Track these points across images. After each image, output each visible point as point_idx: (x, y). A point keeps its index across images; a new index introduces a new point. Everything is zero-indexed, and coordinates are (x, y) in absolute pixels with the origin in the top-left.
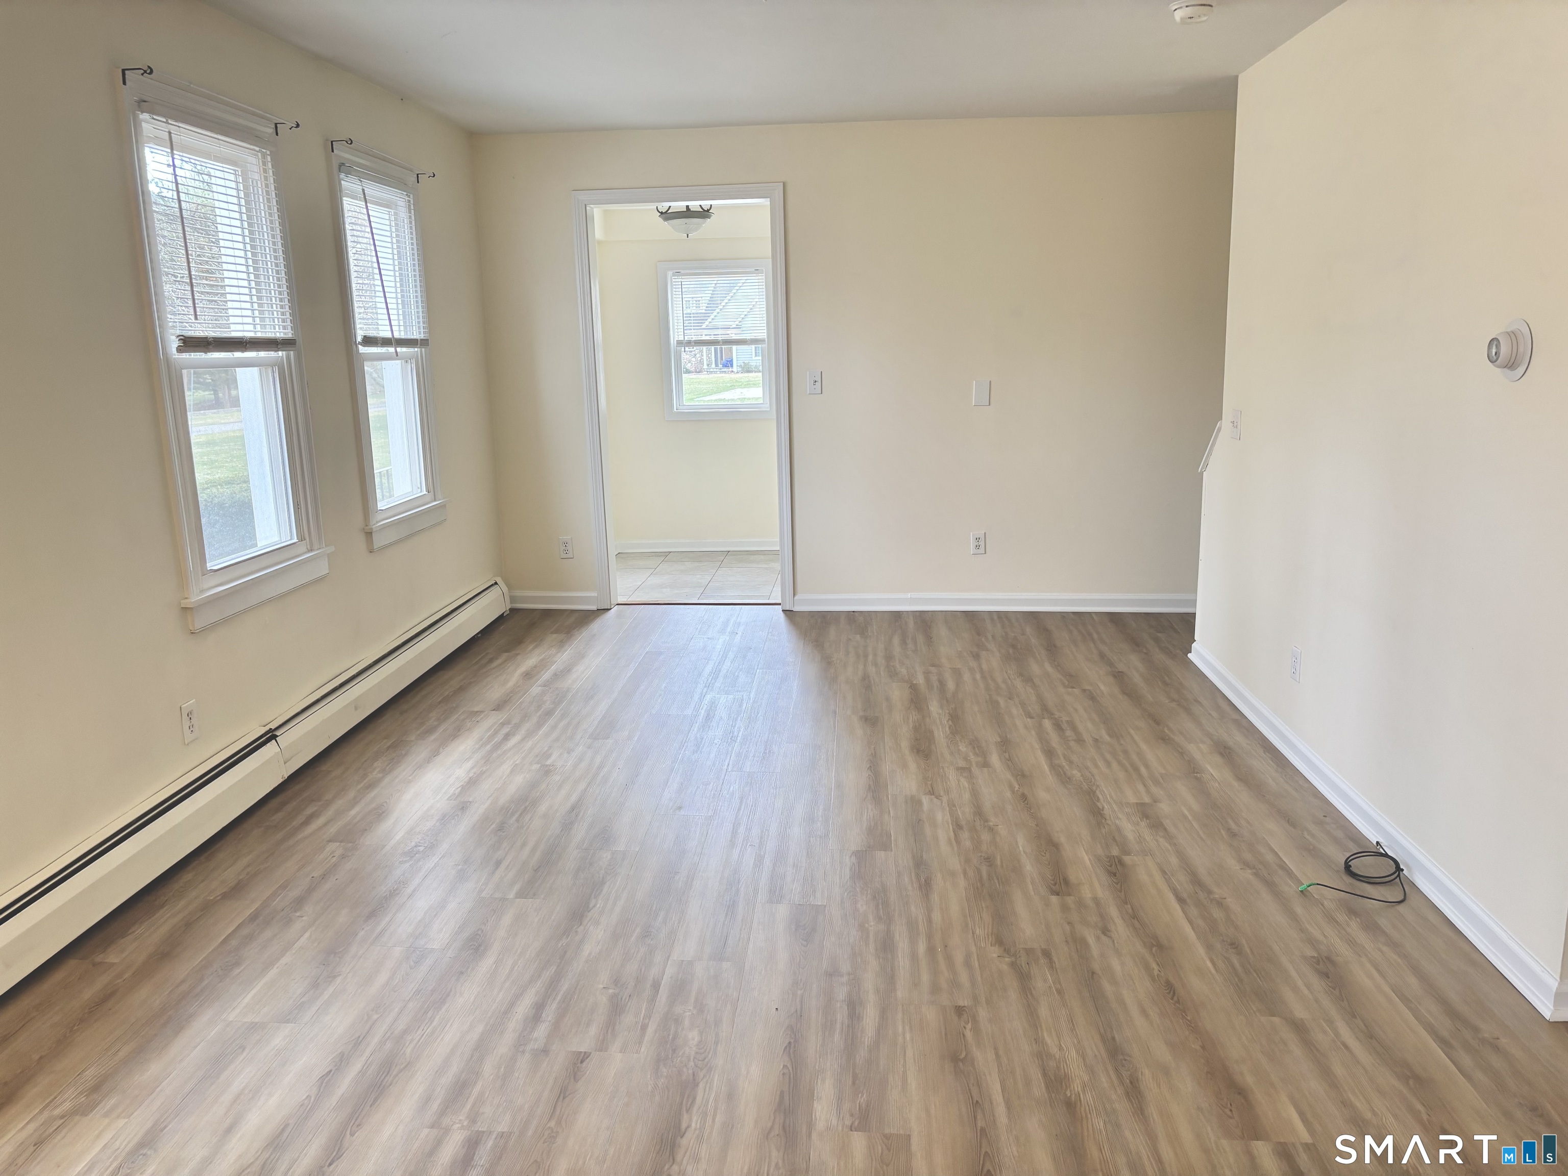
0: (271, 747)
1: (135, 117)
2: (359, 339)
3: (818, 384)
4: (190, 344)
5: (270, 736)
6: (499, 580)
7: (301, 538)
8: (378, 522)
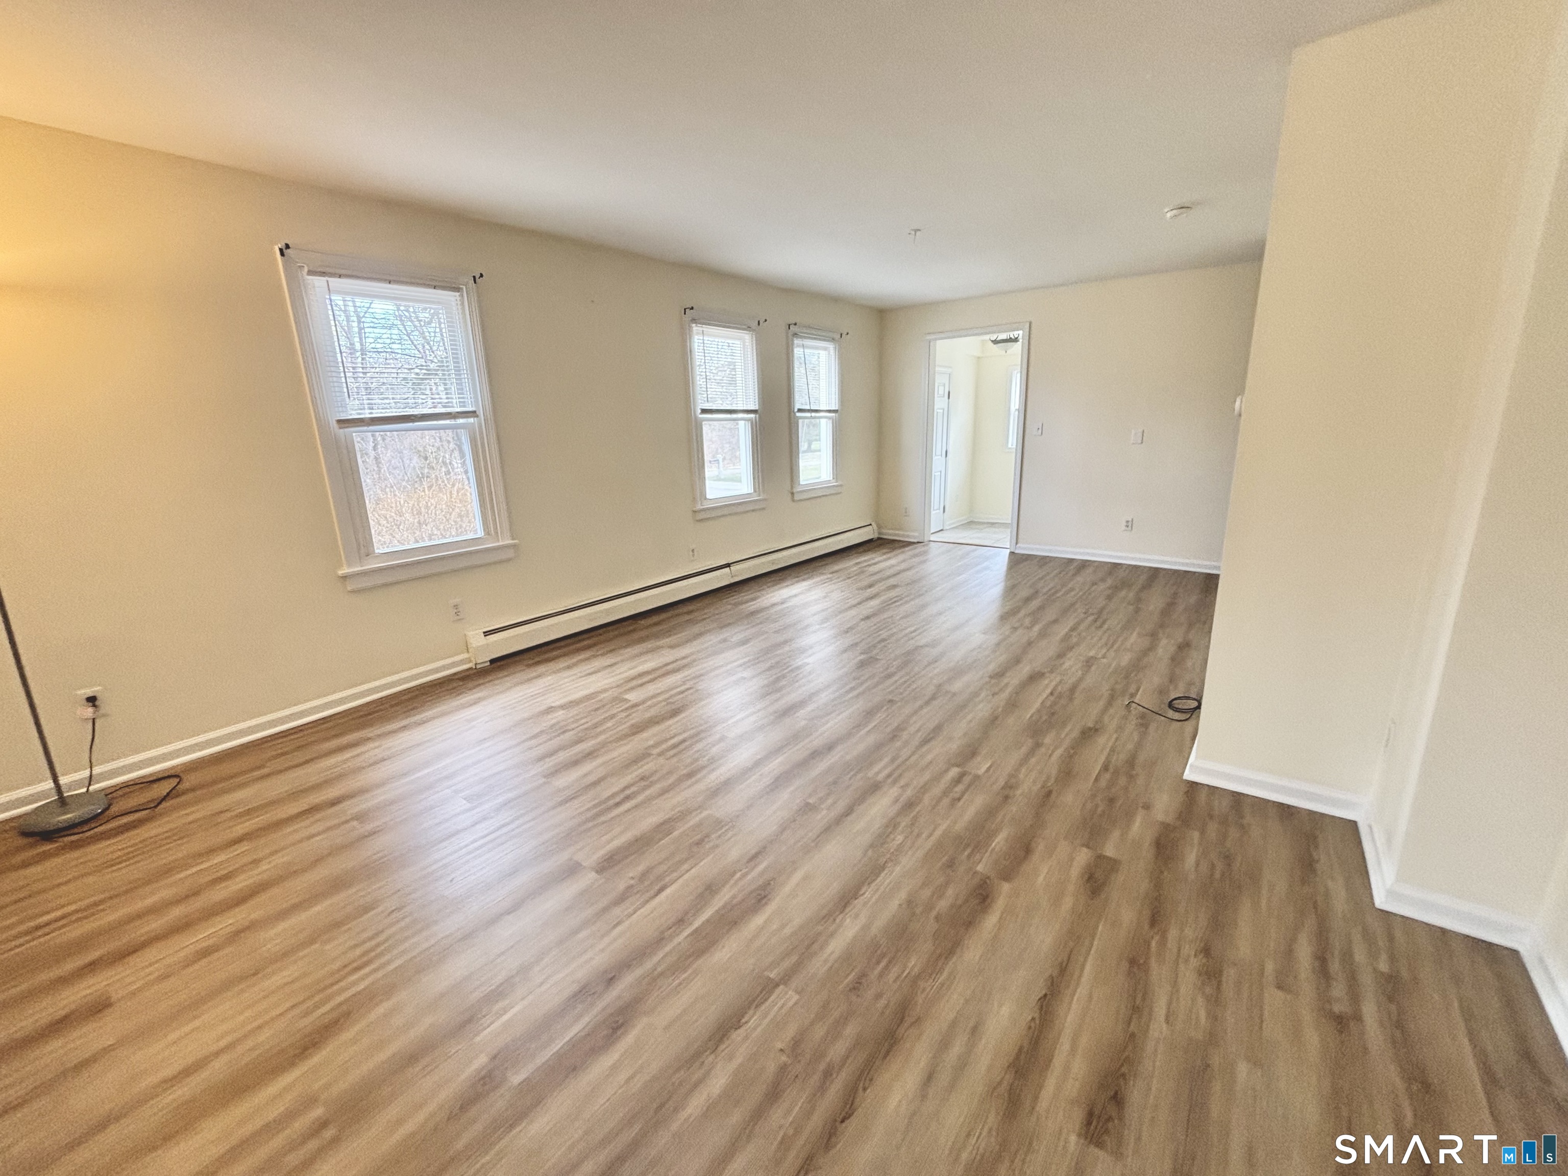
0: (727, 570)
1: (690, 327)
2: (796, 410)
3: (1040, 431)
4: (704, 411)
5: (728, 565)
6: (873, 524)
7: (755, 491)
8: (797, 489)
